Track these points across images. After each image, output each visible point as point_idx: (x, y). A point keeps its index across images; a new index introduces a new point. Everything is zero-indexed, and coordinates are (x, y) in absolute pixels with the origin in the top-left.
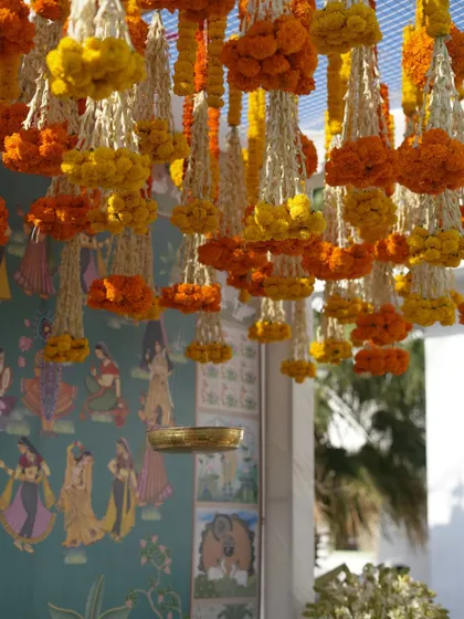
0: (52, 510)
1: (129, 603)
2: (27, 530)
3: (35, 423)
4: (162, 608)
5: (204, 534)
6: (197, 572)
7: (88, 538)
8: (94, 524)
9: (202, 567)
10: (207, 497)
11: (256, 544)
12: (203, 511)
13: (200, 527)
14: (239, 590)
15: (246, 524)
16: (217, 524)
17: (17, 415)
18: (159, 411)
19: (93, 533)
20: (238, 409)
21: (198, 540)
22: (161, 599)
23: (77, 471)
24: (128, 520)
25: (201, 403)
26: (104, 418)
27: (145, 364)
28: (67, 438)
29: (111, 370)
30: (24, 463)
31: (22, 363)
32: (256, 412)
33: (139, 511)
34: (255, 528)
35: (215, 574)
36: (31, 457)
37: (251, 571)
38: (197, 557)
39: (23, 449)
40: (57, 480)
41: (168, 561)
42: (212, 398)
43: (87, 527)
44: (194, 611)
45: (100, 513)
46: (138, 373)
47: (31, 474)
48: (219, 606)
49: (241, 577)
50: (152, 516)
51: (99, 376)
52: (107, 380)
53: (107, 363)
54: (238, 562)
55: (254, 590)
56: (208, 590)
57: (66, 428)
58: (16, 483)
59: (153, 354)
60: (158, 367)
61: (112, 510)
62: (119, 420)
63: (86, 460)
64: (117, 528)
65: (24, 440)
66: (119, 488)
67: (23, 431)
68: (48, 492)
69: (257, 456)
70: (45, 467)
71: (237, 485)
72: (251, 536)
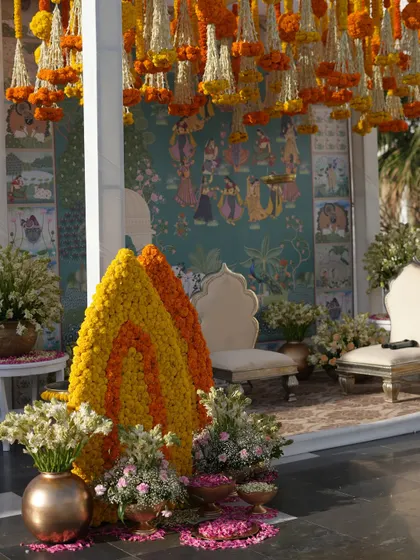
0: (242, 206)
1: (282, 246)
2: (231, 216)
3: (231, 170)
4: (299, 248)
5: (319, 213)
6: (316, 231)
7: (260, 218)
8: (262, 212)
9: (319, 229)
10: (320, 195)
11: (349, 217)
12: (318, 203)
13: (317, 210)
14: (341, 239)
15: (342, 207)
16: (326, 209)
17: (222, 167)
18: (292, 156)
19: (262, 215)
20: (336, 150)
21: (316, 216)
22: (298, 244)
23: (252, 188)
24: (279, 209)
25: (314, 150)
26: (263, 163)
27: (282, 135)
28: (246, 175)
29: (266, 140)
30: (228, 187)
31: (223, 143)
32: (346, 150)
33: (284, 204)
34: (348, 209)
35: (326, 232)
36: (230, 184)
37: (347, 230)
38: (316, 224)
39: (227, 181)
40: (243, 194)
41: (301, 227)
42: (320, 147)
43: (259, 213)
44: (316, 249)
45: (265, 206)
46: (279, 140)
47: (231, 192)
48: (330, 247)
49: (341, 233)
50: (291, 206)
51: (260, 144)
52: (263, 145)
53: (263, 137)
54: (339, 226)
55: (349, 239)
56: (323, 239)
57: (246, 170)
58: (225, 196)
59: (287, 129)
60: (290, 135)
61: (270, 205)
62: (271, 163)
63: (256, 184)
64: (273, 213)
65: (227, 177)
66: (273, 194)
67: (226, 173)
68: (239, 199)
69: (347, 173)
70: (237, 188)
71: (336, 188)
72: (346, 212)
